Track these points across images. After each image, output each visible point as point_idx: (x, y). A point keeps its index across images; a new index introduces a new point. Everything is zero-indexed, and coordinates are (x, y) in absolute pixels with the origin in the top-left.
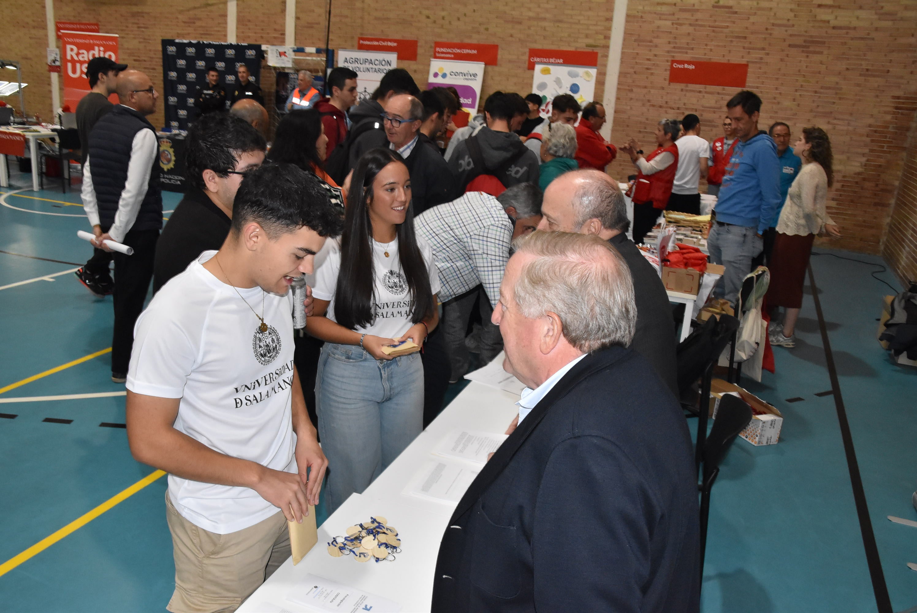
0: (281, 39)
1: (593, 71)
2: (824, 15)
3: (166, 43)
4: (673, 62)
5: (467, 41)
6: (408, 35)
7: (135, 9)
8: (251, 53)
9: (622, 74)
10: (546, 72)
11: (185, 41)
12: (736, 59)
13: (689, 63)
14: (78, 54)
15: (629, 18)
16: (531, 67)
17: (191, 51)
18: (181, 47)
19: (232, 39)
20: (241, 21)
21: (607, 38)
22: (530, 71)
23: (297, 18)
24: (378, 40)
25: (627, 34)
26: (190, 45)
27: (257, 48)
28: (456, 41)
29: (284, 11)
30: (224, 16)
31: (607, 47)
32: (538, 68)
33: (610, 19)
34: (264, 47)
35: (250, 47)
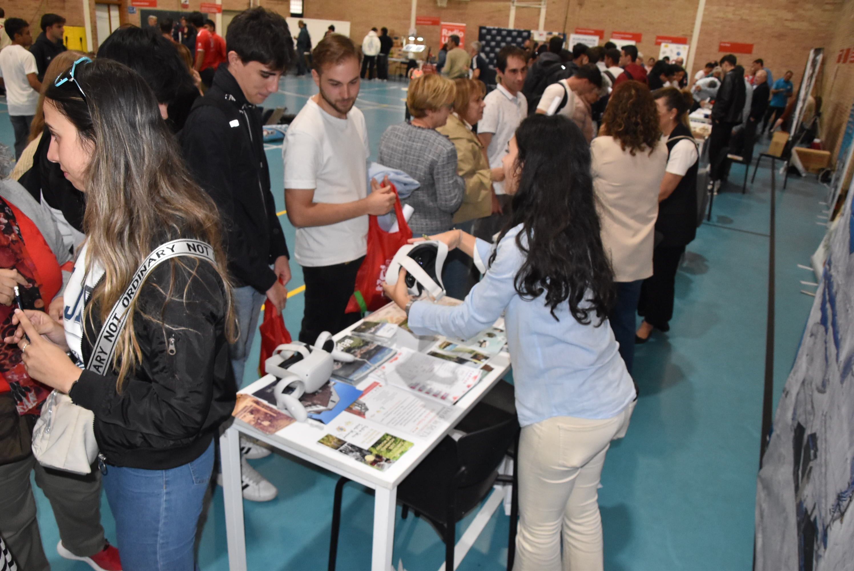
0: (537, 28)
1: (687, 47)
2: (788, 24)
3: (481, 28)
4: (721, 43)
5: (628, 31)
6: (599, 28)
7: (460, 11)
8: (525, 34)
9: (698, 48)
10: (666, 46)
11: (492, 27)
12: (748, 41)
13: (728, 43)
14: (447, 33)
15: (703, 23)
16: (659, 44)
17: (494, 32)
18: (489, 31)
19: (511, 27)
20: (517, 19)
21: (692, 32)
22: (657, 47)
23: (546, 18)
24: (585, 29)
25: (702, 31)
26: (494, 29)
27: (529, 32)
28: (623, 31)
29: (539, 14)
30: (508, 16)
31: (691, 36)
32: (663, 45)
33: (693, 24)
34: (532, 32)
35: (525, 31)
